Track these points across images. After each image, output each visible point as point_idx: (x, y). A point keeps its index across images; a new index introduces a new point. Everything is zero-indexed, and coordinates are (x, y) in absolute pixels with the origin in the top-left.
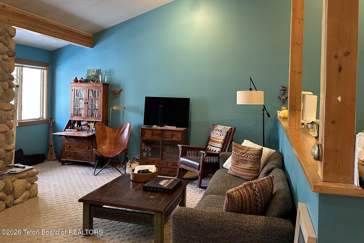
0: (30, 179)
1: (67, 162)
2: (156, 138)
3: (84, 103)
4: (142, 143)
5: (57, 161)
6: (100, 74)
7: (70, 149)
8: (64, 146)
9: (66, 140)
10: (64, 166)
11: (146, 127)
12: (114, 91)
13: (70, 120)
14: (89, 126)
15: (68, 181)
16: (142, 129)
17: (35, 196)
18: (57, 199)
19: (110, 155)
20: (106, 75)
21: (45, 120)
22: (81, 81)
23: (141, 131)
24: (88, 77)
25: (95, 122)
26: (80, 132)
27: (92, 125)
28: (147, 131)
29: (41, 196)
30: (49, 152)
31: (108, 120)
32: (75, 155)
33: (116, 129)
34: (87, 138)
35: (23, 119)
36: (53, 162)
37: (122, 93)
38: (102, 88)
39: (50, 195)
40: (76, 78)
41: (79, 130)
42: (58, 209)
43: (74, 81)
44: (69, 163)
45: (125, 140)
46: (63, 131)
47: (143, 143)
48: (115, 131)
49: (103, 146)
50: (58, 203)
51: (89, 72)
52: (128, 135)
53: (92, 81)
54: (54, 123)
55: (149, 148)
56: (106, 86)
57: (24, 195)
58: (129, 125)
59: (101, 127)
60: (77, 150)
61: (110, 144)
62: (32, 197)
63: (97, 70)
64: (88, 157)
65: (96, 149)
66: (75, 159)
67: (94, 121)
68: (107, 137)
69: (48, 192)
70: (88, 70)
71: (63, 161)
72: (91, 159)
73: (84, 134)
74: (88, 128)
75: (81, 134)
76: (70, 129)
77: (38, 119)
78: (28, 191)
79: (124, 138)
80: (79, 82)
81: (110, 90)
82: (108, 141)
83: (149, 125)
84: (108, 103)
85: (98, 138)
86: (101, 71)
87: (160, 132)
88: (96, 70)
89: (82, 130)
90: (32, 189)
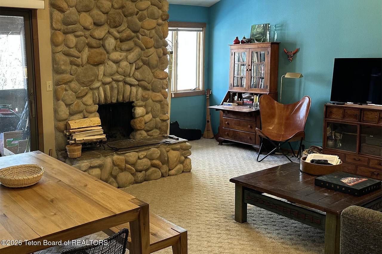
0: (184, 152)
1: (225, 141)
2: (349, 121)
3: (246, 70)
4: (326, 126)
5: (215, 140)
6: (268, 30)
7: (229, 126)
8: (221, 122)
9: (224, 116)
10: (222, 146)
11: (334, 104)
12: (287, 52)
13: (229, 92)
14: (252, 100)
15: (225, 163)
16: (327, 107)
17: (189, 171)
18: (210, 178)
19: (279, 138)
20: (276, 30)
21: (201, 91)
22: (243, 42)
23: (324, 109)
24: (252, 35)
25: (261, 95)
26: (241, 107)
27: (256, 99)
28: (335, 110)
29: (194, 173)
30: (206, 129)
31: (277, 93)
32: (235, 135)
33: (289, 105)
34: (249, 115)
35: (178, 89)
36: (209, 140)
37: (298, 54)
38: (269, 50)
39: (204, 173)
40: (237, 38)
41: (239, 104)
42: (211, 189)
43: (234, 43)
44: (229, 144)
45: (301, 121)
46: (221, 104)
47: (328, 127)
48: (288, 108)
49: (269, 126)
50: (212, 182)
51: (254, 29)
52: (306, 114)
53: (257, 40)
54: (211, 95)
55: (338, 135)
56: (276, 45)
57: (178, 167)
58: (307, 100)
59: (267, 102)
60: (237, 128)
61: (280, 124)
62: (186, 171)
63: (264, 25)
64: (250, 138)
65: (261, 129)
66: (235, 139)
67: (258, 94)
68: (275, 115)
69: (202, 170)
70: (252, 26)
71: (221, 140)
72: (254, 141)
73: (246, 109)
74: (251, 102)
75: (241, 109)
76: (228, 102)
77: (194, 90)
78: (181, 165)
79: (299, 118)
80: (240, 43)
81: (281, 51)
82: (276, 121)
83: (340, 102)
84: (278, 69)
85: (263, 115)
86: (269, 26)
87: (357, 113)
88: (262, 26)
89: (243, 104)
90: (185, 163)
